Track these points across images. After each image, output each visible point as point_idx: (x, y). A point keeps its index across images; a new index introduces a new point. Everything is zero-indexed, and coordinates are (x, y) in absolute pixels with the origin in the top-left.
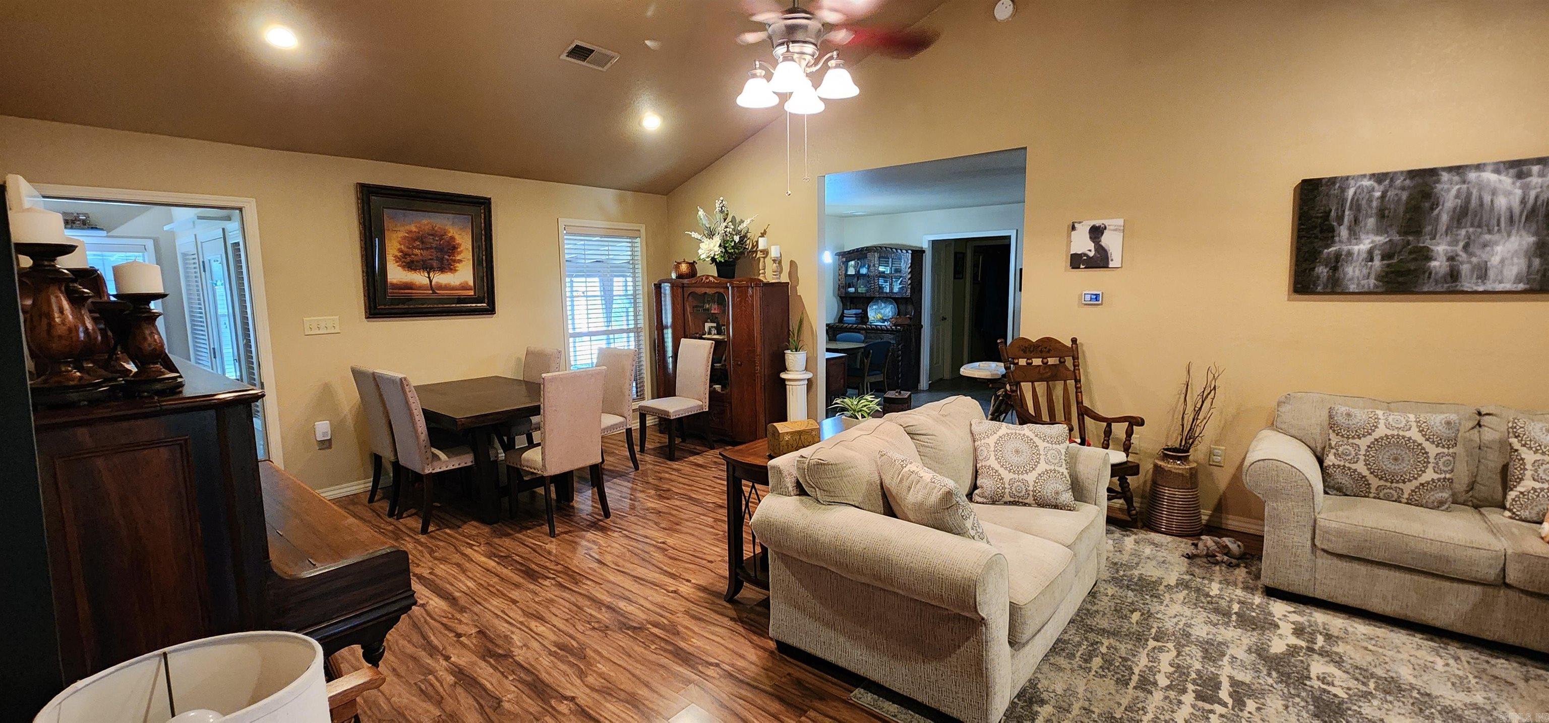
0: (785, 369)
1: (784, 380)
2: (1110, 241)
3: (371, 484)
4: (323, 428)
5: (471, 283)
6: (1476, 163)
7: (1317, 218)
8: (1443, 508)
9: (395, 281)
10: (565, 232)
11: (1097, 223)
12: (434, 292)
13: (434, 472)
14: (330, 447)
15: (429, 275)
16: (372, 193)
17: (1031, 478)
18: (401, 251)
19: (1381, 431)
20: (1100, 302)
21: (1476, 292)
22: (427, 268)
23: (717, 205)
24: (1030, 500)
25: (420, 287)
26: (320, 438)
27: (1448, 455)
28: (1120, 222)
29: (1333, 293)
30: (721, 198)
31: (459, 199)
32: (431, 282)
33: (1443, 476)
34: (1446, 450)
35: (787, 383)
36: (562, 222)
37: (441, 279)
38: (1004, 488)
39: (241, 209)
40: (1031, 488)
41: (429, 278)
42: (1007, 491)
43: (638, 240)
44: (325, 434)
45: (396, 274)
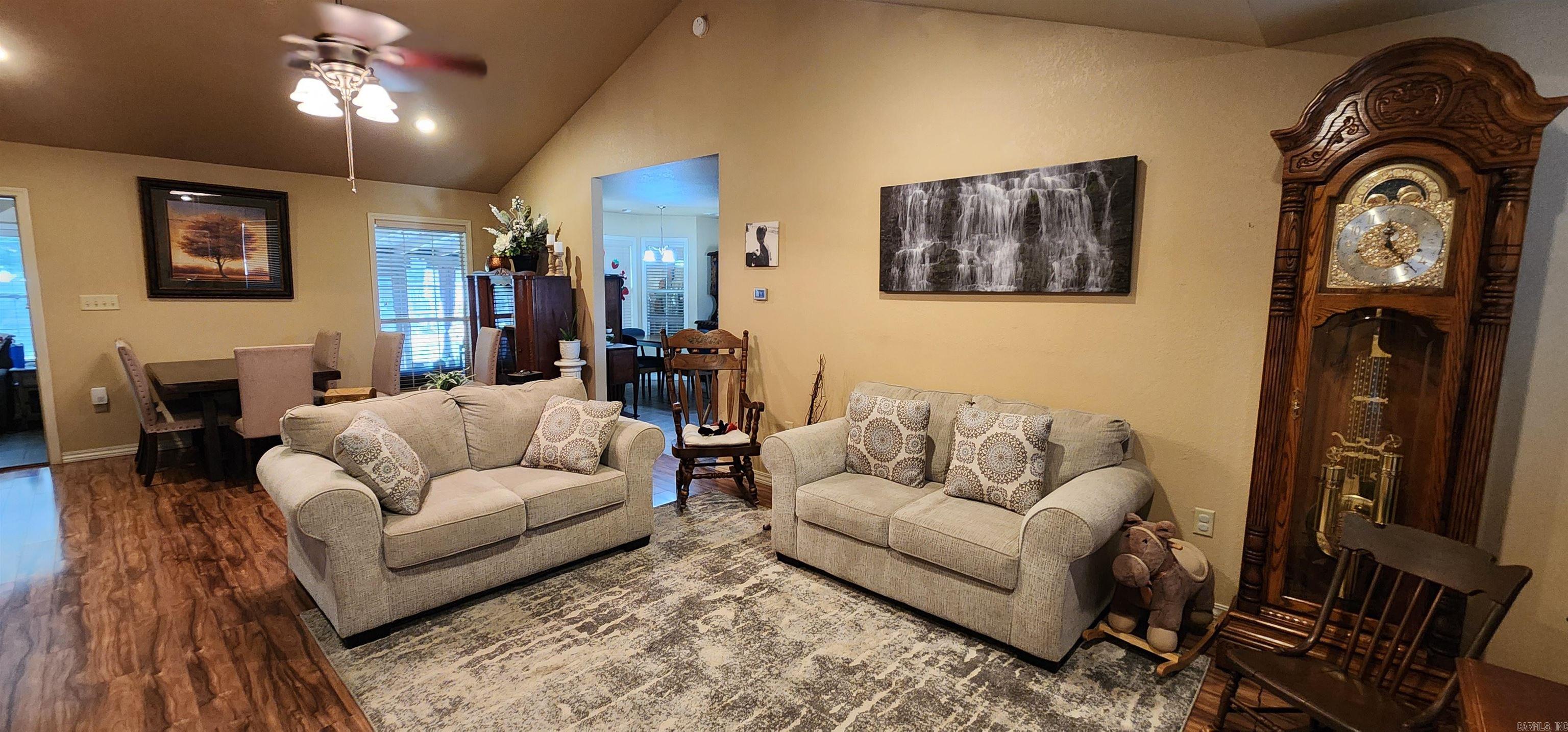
0: (559, 358)
1: (559, 368)
2: (771, 241)
3: (137, 448)
4: (99, 393)
5: (267, 269)
6: (981, 174)
7: (890, 222)
8: (914, 485)
9: (180, 265)
10: (375, 226)
11: (762, 225)
12: (224, 277)
13: (158, 432)
14: (108, 411)
15: (219, 260)
16: (152, 185)
17: (560, 445)
18: (188, 239)
19: (874, 415)
20: (764, 298)
21: (986, 293)
22: (216, 254)
23: (513, 203)
24: (559, 465)
25: (210, 271)
26: (95, 401)
27: (915, 437)
28: (776, 224)
29: (902, 292)
30: (517, 197)
31: (251, 193)
32: (221, 267)
33: (911, 456)
34: (914, 433)
35: (561, 370)
36: (371, 217)
37: (229, 264)
38: (539, 454)
39: (14, 197)
40: (559, 454)
41: (219, 263)
42: (541, 456)
43: (464, 235)
44: (101, 399)
45: (181, 259)
